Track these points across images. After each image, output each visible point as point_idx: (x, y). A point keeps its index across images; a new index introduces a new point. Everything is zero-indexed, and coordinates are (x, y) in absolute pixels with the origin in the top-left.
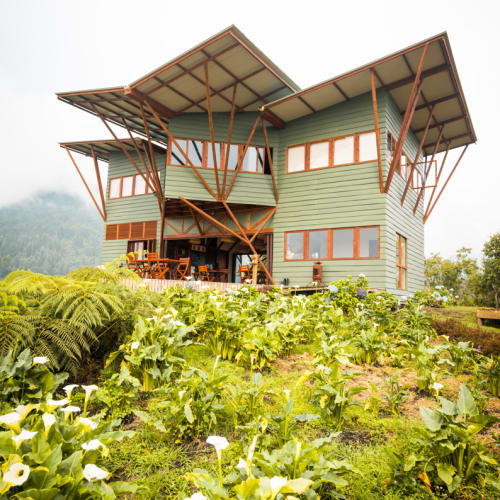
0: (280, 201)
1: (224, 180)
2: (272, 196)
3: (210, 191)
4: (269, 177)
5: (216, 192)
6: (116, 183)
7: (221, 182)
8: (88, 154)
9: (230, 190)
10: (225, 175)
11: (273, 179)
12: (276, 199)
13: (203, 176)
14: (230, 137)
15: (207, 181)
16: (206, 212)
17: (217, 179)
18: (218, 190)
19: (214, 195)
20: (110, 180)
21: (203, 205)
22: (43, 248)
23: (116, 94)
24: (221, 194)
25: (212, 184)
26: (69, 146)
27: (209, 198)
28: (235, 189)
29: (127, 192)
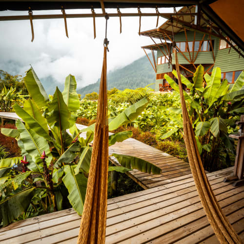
0: (216, 61)
1: (193, 56)
2: (213, 60)
3: (188, 60)
4: (211, 52)
5: (190, 60)
6: (159, 59)
7: (191, 56)
8: (150, 49)
9: (196, 59)
10: (193, 54)
11: (213, 53)
12: (214, 60)
13: (185, 55)
14: (194, 39)
15: (187, 57)
16: (186, 68)
17: (190, 56)
18: (191, 59)
19: (189, 62)
20: (158, 58)
21: (185, 66)
22: (142, 83)
23: (155, 31)
24: (192, 61)
25: (188, 57)
26: (144, 48)
27: (188, 63)
28: (198, 58)
29: (163, 62)
